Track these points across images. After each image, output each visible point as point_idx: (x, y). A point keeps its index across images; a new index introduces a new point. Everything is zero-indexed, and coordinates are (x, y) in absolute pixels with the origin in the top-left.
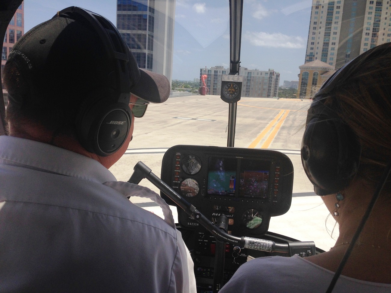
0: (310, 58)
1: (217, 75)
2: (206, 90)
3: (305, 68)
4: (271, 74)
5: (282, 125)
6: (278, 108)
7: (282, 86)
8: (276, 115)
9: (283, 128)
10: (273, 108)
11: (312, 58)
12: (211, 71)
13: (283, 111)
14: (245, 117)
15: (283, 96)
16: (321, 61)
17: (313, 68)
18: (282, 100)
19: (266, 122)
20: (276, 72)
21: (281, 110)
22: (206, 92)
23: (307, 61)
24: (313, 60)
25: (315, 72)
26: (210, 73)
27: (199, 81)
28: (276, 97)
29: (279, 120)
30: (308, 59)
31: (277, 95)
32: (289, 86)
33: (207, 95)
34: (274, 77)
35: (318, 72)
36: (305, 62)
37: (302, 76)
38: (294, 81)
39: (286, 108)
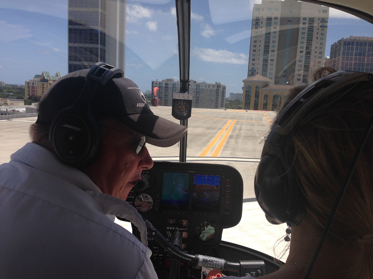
0: (252, 72)
1: (168, 87)
2: (158, 101)
3: (248, 82)
4: (218, 87)
5: (230, 134)
6: (226, 118)
7: (228, 98)
8: (224, 125)
9: (231, 137)
10: (221, 118)
11: (254, 73)
12: (162, 83)
13: (230, 121)
14: (196, 127)
15: (230, 107)
16: (262, 75)
17: (255, 81)
18: (229, 111)
19: (214, 131)
20: (222, 85)
21: (229, 120)
22: (158, 104)
23: (249, 75)
24: (255, 75)
25: (257, 86)
26: (161, 86)
27: (151, 93)
28: (223, 108)
29: (227, 129)
30: (251, 74)
31: (224, 106)
32: (235, 98)
33: (159, 106)
34: (221, 89)
35: (260, 86)
36: (248, 76)
37: (246, 89)
38: (239, 94)
39: (233, 118)
